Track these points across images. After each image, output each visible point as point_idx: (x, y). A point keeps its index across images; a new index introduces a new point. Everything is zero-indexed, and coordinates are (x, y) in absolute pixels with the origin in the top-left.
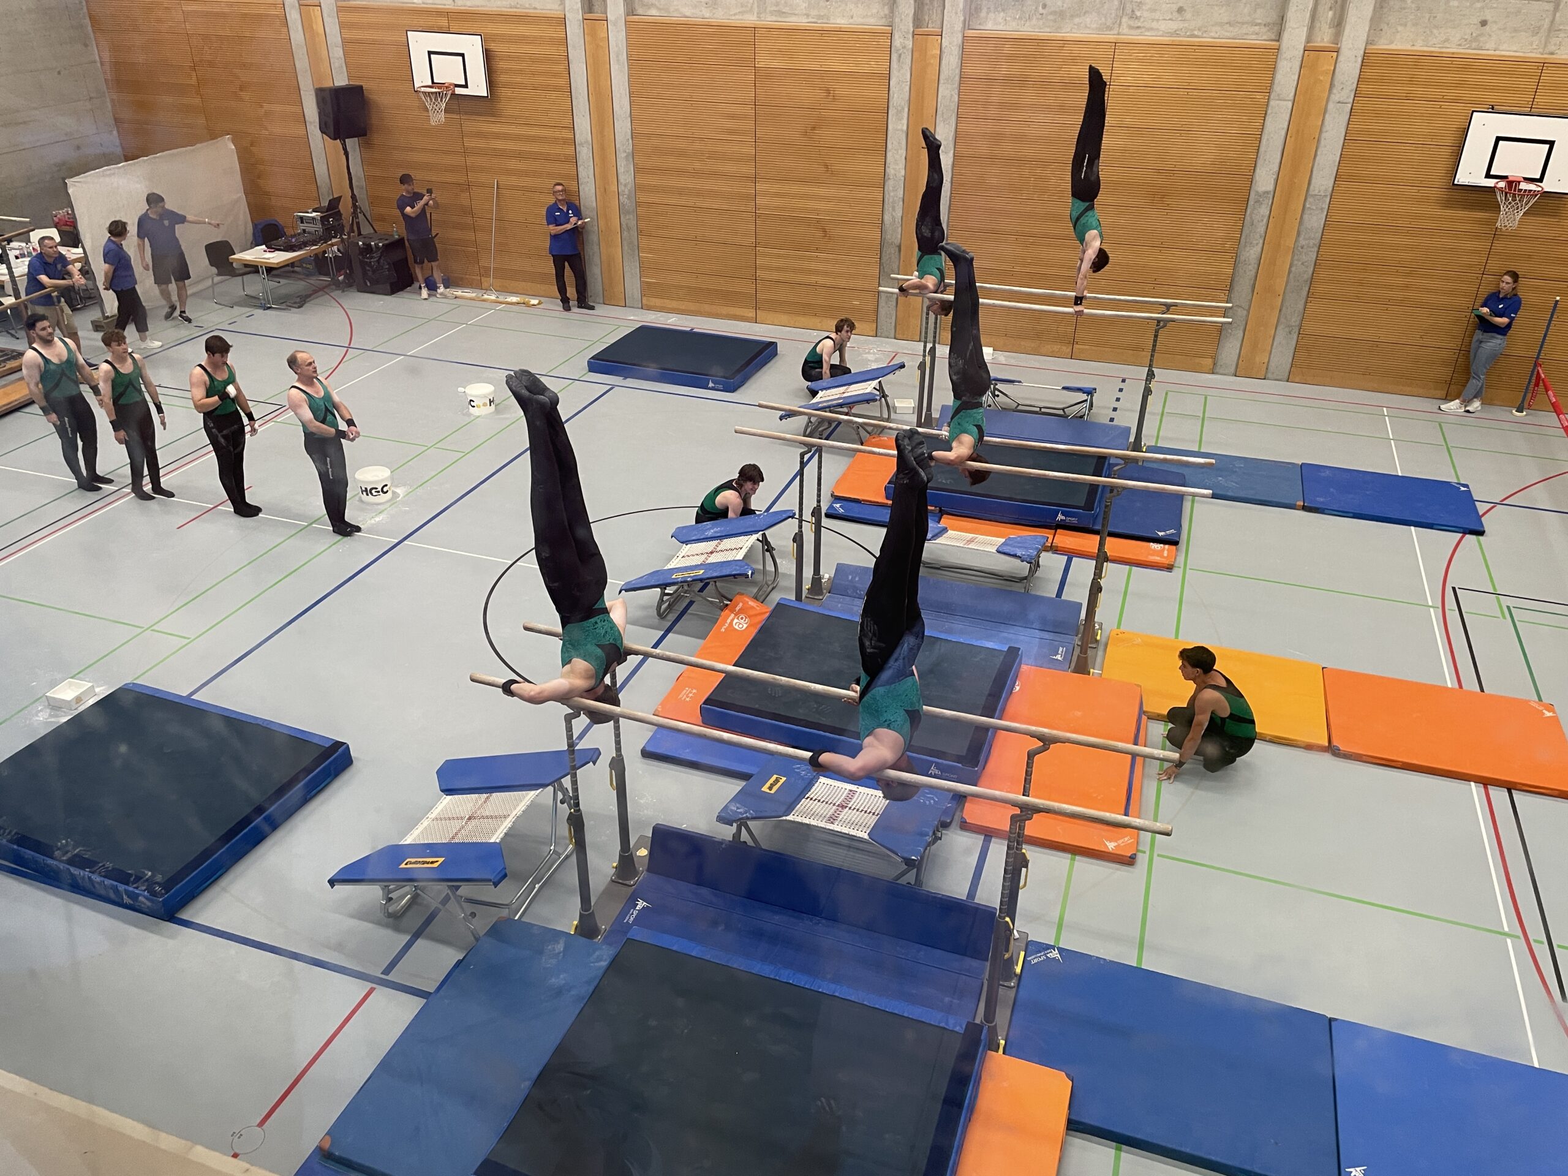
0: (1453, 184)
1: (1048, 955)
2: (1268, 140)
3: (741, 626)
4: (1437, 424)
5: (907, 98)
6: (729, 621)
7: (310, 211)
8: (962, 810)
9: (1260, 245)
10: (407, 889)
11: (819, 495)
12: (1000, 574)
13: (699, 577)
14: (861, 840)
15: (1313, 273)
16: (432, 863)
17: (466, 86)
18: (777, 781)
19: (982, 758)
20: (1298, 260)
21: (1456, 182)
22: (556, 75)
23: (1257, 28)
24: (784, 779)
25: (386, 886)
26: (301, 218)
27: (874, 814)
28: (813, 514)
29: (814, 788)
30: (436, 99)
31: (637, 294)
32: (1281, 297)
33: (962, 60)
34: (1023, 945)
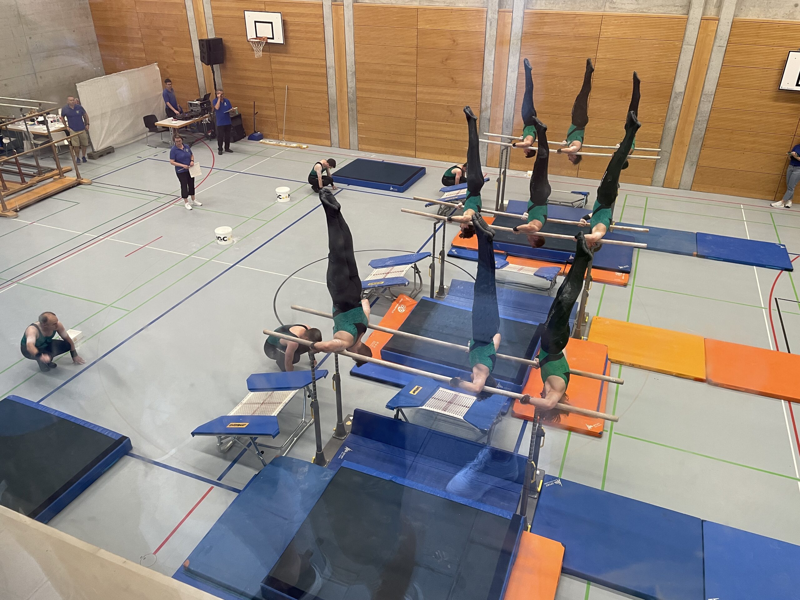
0: (779, 89)
1: (555, 482)
2: (681, 65)
3: (402, 310)
4: (769, 213)
5: (495, 44)
6: (396, 307)
7: (195, 100)
8: (513, 407)
9: (677, 120)
10: (230, 438)
11: (443, 245)
12: (536, 287)
13: (381, 285)
14: (459, 420)
15: (705, 135)
16: (243, 425)
17: (273, 38)
18: (418, 388)
19: (524, 381)
20: (696, 128)
21: (780, 88)
22: (317, 33)
23: (676, 8)
24: (421, 388)
25: (219, 437)
26: (191, 104)
27: (466, 407)
28: (440, 254)
29: (437, 393)
30: (258, 45)
31: (356, 143)
32: (687, 147)
33: (523, 25)
34: (542, 477)
